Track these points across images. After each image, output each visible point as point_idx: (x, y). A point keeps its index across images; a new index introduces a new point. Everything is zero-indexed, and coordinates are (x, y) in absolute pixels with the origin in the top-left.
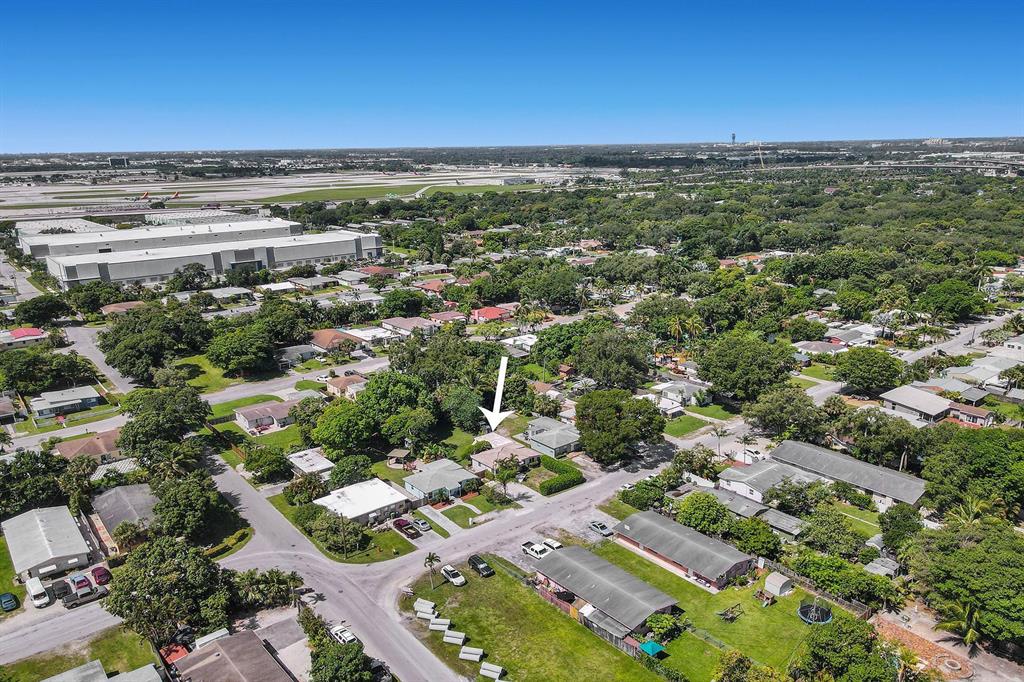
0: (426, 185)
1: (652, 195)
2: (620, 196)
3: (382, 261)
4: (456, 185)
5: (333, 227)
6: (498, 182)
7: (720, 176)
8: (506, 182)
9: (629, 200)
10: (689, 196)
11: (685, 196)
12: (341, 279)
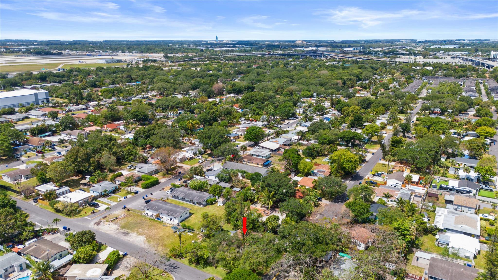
0: (62, 63)
1: (180, 69)
2: (165, 69)
3: (51, 105)
4: (79, 63)
5: (16, 88)
6: (102, 62)
7: (210, 58)
8: (107, 62)
9: (169, 71)
10: (196, 69)
11: (194, 69)
12: (31, 115)
